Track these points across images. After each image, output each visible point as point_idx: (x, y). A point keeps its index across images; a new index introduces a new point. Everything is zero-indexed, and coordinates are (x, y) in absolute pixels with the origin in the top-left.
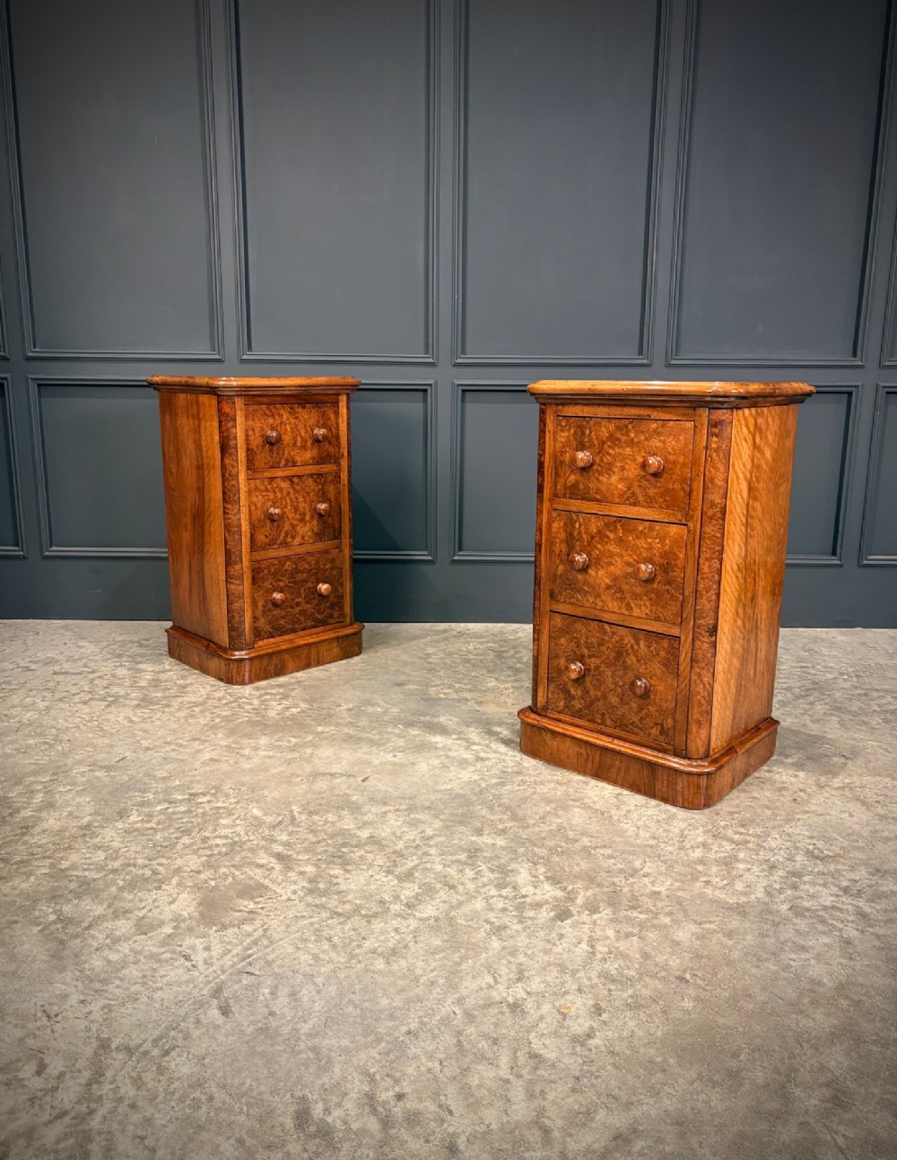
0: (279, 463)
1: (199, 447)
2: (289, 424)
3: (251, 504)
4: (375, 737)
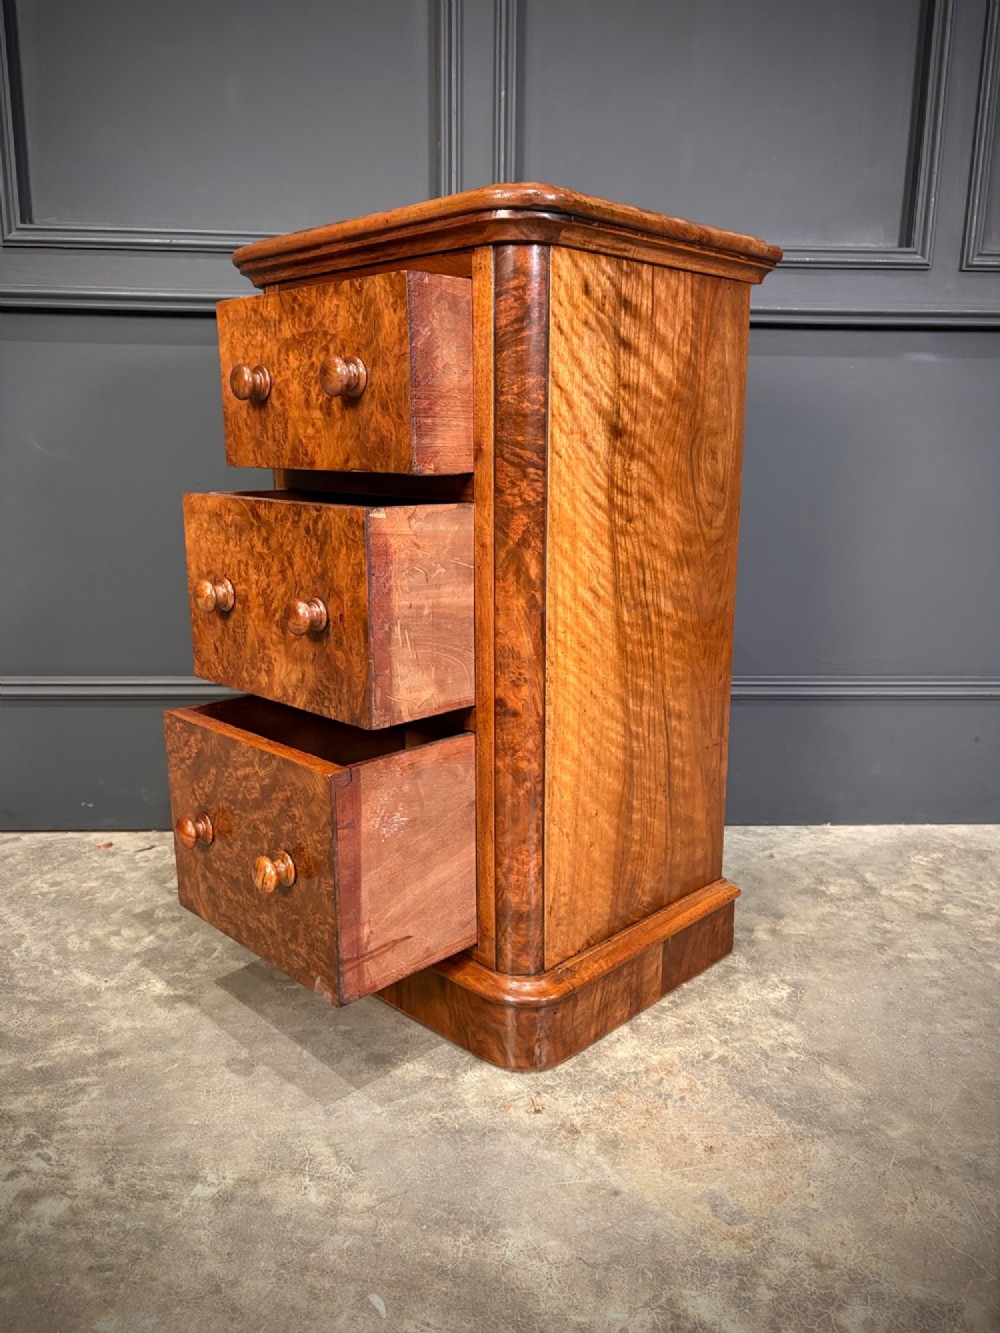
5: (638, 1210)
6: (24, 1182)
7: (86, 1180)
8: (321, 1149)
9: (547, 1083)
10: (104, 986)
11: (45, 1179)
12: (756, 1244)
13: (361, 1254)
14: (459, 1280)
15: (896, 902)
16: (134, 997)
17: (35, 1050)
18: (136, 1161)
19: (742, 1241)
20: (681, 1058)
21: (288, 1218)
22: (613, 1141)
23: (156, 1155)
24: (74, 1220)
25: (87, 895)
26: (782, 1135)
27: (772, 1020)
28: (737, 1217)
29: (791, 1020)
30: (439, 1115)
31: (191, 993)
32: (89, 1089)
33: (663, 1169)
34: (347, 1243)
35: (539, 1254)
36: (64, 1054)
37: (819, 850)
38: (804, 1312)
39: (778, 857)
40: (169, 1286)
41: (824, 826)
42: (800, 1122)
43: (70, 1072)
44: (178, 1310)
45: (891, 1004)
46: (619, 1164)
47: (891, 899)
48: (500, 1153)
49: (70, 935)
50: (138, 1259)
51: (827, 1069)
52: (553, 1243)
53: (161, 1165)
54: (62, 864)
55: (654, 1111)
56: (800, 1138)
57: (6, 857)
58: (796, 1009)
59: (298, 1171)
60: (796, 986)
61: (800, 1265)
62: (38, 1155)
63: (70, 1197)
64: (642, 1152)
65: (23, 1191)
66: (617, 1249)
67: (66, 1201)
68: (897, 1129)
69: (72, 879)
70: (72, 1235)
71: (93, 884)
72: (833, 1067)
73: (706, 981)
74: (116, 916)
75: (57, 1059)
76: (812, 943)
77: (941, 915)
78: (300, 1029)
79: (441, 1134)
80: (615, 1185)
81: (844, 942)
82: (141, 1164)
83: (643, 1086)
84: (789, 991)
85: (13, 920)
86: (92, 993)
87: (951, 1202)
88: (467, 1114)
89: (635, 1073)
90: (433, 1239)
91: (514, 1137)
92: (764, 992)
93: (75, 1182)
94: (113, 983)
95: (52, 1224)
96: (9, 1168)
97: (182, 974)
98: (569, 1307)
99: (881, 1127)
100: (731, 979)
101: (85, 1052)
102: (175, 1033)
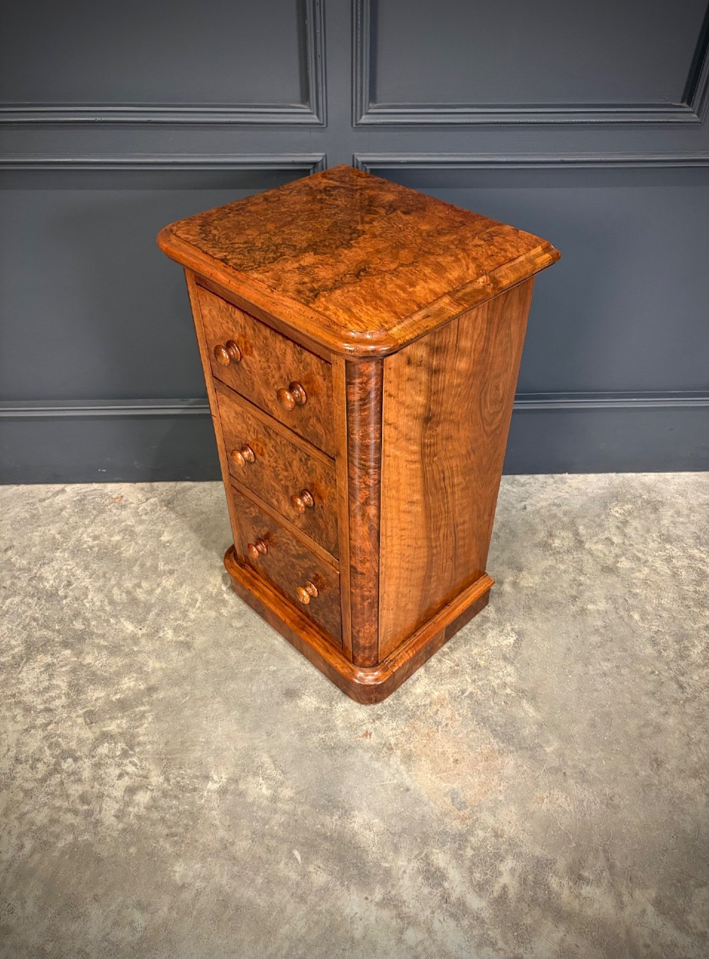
4: (261, 901)
5: (417, 801)
6: (127, 781)
7: (156, 779)
8: (266, 758)
9: (379, 712)
10: (140, 633)
11: (136, 778)
12: (469, 822)
13: (289, 826)
14: (333, 842)
15: (592, 555)
16: (158, 642)
17: (114, 685)
18: (178, 766)
19: (463, 819)
20: (450, 694)
21: (253, 804)
22: (409, 756)
23: (187, 762)
24: (155, 805)
25: (116, 549)
26: (493, 751)
27: (502, 663)
28: (462, 806)
29: (512, 663)
30: (323, 736)
31: (188, 639)
32: (147, 715)
33: (432, 774)
34: (282, 820)
35: (369, 827)
36: (129, 688)
37: (556, 501)
38: (485, 863)
39: (529, 508)
40: (204, 845)
41: (564, 475)
42: (503, 742)
43: (135, 703)
44: (210, 859)
45: (569, 649)
46: (411, 771)
47: (590, 553)
48: (353, 763)
49: (114, 586)
50: (188, 829)
51: (525, 704)
52: (376, 820)
53: (190, 768)
54: (96, 517)
55: (431, 734)
56: (501, 752)
57: (61, 510)
58: (517, 653)
59: (256, 774)
60: (520, 634)
61: (488, 835)
62: (130, 762)
63: (150, 790)
64: (423, 763)
65: (127, 787)
66: (406, 824)
67: (149, 793)
68: (551, 746)
69: (105, 533)
70: (155, 815)
71: (117, 538)
72: (528, 700)
73: (470, 629)
74: (136, 569)
75: (126, 692)
76: (535, 595)
77: (617, 568)
78: (249, 669)
79: (325, 749)
80: (408, 785)
81: (554, 595)
82: (180, 768)
83: (428, 716)
84: (515, 639)
85: (78, 572)
86: (135, 639)
87: (566, 797)
88: (337, 735)
89: (425, 705)
90: (321, 817)
91: (360, 751)
92: (501, 638)
93: (151, 780)
94: (144, 631)
95: (145, 808)
96: (118, 772)
97: (181, 622)
98: (382, 858)
99: (544, 745)
100: (484, 627)
101: (140, 687)
102: (184, 673)
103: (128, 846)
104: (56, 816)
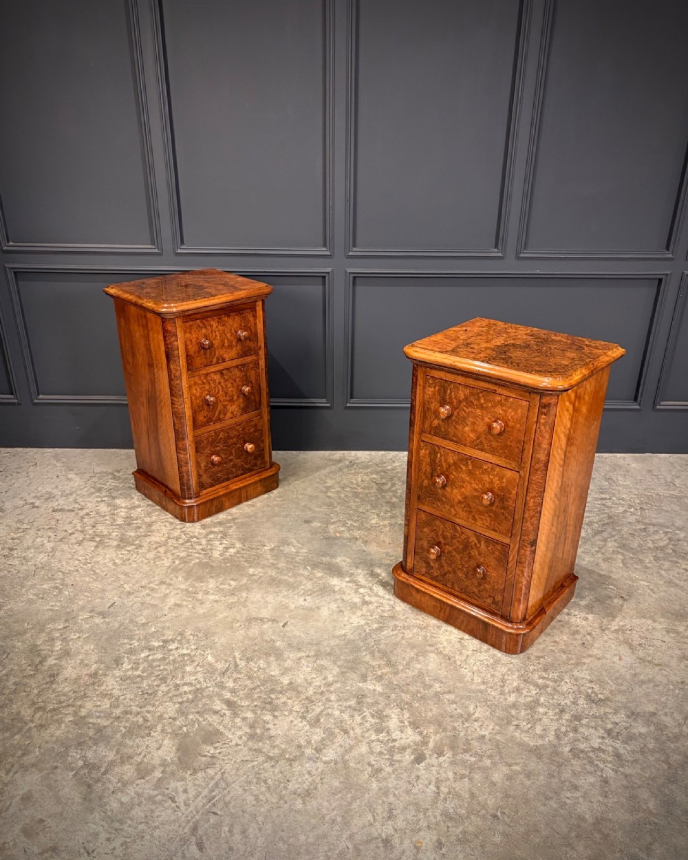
0: (212, 362)
1: (149, 350)
2: (218, 331)
3: (191, 395)
4: (291, 580)
5: (369, 554)
6: (224, 545)
7: (238, 545)
8: (293, 541)
13: (305, 560)
18: (249, 542)
19: (391, 560)
21: (287, 553)
22: (366, 541)
23: (254, 541)
24: (238, 552)
33: (377, 547)
34: (301, 558)
46: (366, 546)
50: (255, 560)
52: (347, 560)
53: (256, 543)
59: (288, 545)
62: (225, 540)
63: (236, 548)
64: (373, 543)
66: (362, 561)
70: (239, 555)
80: (364, 550)
82: (251, 542)
90: (321, 558)
91: (341, 539)
95: (234, 553)
96: (219, 543)
102: (251, 514)
103: (226, 563)
104: (190, 554)
